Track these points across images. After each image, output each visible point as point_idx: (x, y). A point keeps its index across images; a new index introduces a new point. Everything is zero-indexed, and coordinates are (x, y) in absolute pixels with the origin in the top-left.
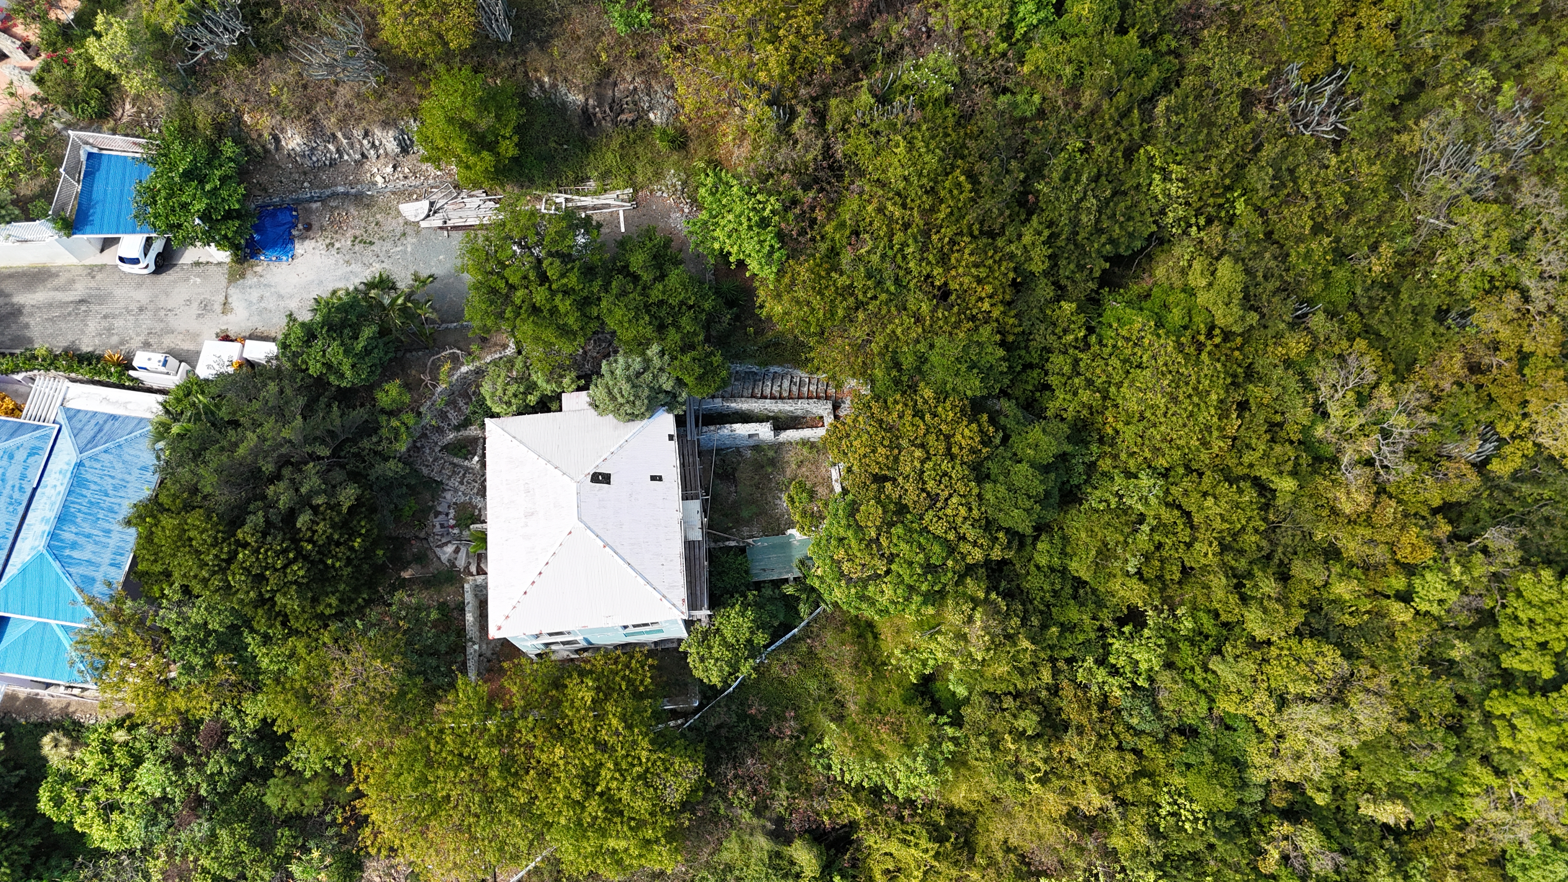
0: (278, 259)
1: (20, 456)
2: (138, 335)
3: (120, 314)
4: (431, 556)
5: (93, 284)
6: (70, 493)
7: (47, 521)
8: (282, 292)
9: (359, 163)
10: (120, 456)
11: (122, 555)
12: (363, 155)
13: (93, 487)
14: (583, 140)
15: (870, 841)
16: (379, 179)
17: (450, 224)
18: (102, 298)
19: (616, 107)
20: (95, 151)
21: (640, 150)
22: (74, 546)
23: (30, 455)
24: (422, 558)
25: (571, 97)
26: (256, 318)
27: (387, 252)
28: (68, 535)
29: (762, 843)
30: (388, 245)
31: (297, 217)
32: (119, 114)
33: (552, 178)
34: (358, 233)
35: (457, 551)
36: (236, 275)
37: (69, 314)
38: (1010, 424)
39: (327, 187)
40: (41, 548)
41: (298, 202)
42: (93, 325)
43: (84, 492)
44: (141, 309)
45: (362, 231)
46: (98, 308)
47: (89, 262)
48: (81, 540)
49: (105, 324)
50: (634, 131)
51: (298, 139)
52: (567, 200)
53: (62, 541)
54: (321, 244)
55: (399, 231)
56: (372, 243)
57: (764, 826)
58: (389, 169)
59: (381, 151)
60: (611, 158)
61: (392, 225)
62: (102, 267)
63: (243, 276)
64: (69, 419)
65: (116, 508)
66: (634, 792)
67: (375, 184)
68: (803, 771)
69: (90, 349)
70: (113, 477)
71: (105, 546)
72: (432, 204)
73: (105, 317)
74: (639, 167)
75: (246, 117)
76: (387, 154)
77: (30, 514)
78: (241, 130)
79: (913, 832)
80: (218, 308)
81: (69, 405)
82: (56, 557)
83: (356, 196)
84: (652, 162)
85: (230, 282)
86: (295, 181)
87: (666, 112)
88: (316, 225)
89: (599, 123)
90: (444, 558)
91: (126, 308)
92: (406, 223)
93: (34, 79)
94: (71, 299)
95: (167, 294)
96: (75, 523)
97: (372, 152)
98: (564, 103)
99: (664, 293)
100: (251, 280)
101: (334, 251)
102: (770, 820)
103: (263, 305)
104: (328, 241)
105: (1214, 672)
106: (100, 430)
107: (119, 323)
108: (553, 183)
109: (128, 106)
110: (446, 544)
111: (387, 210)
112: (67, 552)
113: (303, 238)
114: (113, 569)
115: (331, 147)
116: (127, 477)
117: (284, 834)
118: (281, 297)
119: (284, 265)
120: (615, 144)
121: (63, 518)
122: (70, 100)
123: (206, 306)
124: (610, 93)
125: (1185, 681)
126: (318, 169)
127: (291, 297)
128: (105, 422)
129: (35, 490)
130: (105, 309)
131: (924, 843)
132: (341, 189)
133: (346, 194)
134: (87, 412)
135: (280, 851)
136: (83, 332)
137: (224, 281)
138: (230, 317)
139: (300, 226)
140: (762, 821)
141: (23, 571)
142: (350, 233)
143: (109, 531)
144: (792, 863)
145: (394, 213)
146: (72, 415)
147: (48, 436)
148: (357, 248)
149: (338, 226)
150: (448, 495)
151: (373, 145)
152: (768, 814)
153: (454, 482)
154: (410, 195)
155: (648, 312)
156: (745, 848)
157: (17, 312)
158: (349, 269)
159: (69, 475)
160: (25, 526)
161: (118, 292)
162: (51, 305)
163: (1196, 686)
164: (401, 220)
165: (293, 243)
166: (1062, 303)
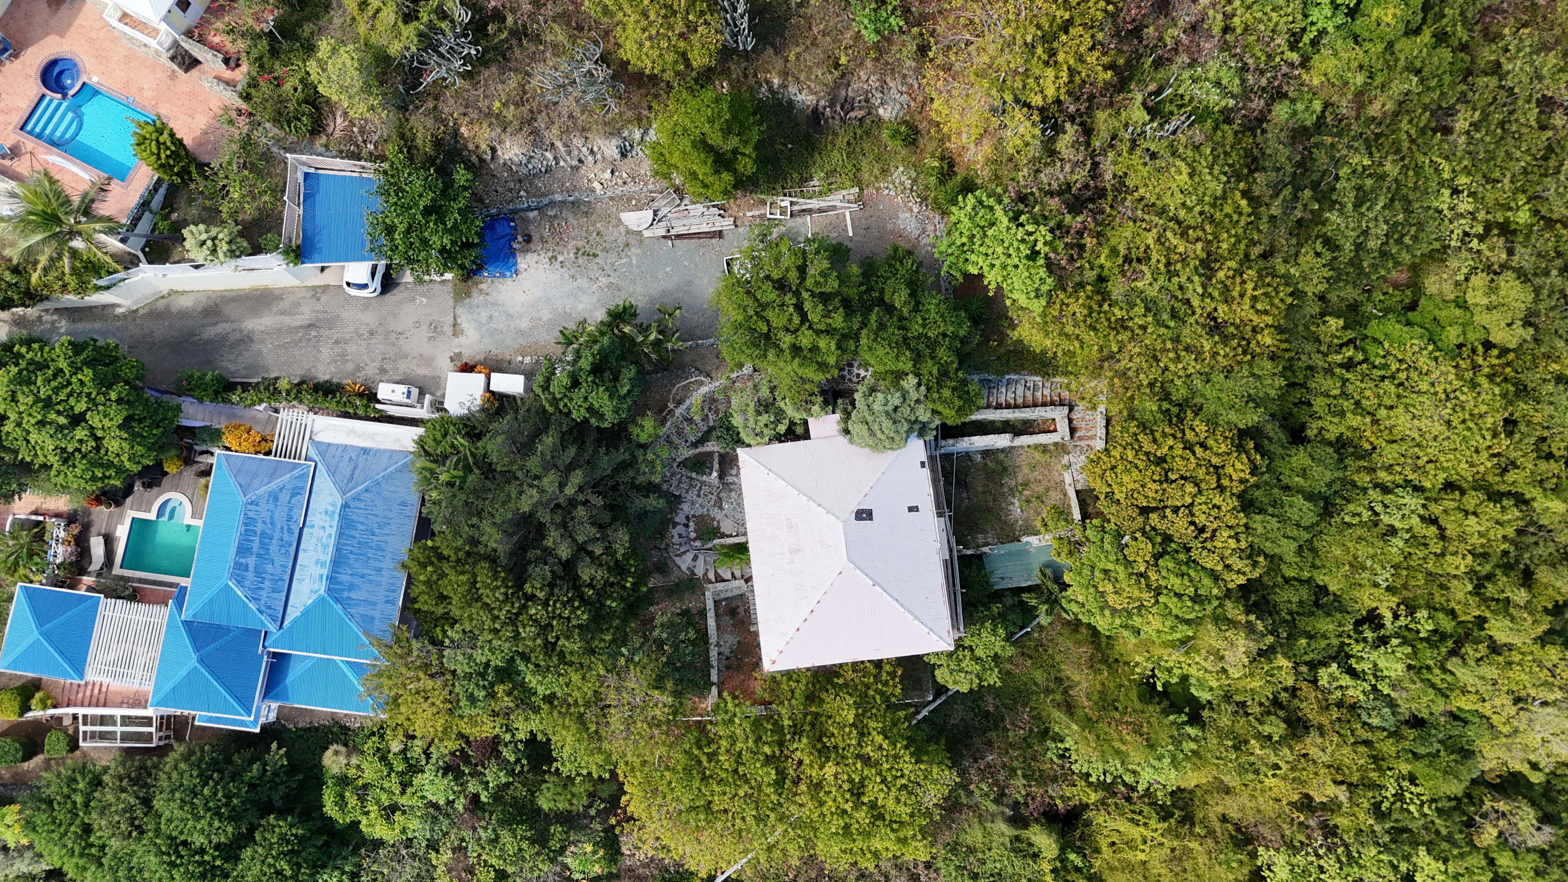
0: (503, 276)
1: (284, 497)
2: (373, 361)
3: (352, 339)
4: (671, 565)
5: (319, 307)
6: (340, 535)
7: (323, 564)
8: (511, 311)
9: (575, 169)
10: (379, 493)
11: (394, 591)
12: (580, 161)
13: (360, 527)
14: (808, 138)
15: (1101, 820)
16: (596, 185)
17: (673, 232)
18: (331, 322)
19: (848, 105)
20: (312, 171)
21: (866, 146)
22: (351, 587)
23: (293, 495)
24: (662, 568)
25: (800, 97)
26: (488, 340)
27: (612, 264)
28: (344, 578)
29: (1003, 829)
30: (612, 257)
31: (515, 228)
32: (330, 129)
33: (777, 182)
34: (580, 244)
35: (695, 558)
36: (461, 294)
37: (300, 340)
38: (1273, 448)
39: (544, 195)
40: (322, 592)
41: (515, 212)
42: (326, 352)
43: (353, 533)
44: (372, 333)
45: (584, 242)
46: (328, 332)
47: (310, 283)
48: (357, 581)
49: (338, 350)
50: (861, 126)
51: (516, 150)
52: (792, 203)
53: (340, 583)
54: (544, 258)
55: (622, 240)
56: (595, 255)
57: (1003, 813)
58: (607, 175)
59: (599, 156)
60: (837, 157)
61: (613, 234)
62: (326, 288)
63: (468, 295)
64: (322, 454)
65: (383, 545)
66: (898, 801)
67: (593, 191)
68: (1034, 758)
69: (327, 377)
70: (376, 516)
71: (379, 584)
72: (655, 213)
73: (337, 342)
74: (864, 164)
75: (463, 130)
76: (604, 158)
77: (301, 555)
78: (457, 142)
79: (1140, 813)
80: (449, 330)
81: (317, 438)
82: (337, 600)
83: (573, 203)
84: (878, 159)
85: (456, 301)
86: (510, 190)
87: (898, 106)
88: (536, 237)
89: (826, 121)
90: (684, 567)
91: (357, 332)
92: (628, 232)
93: (241, 96)
94: (299, 323)
95: (395, 316)
96: (349, 566)
97: (590, 158)
98: (791, 102)
99: (924, 326)
100: (477, 299)
101: (558, 266)
102: (1008, 806)
103: (493, 325)
104: (550, 254)
105: (1452, 673)
106: (355, 468)
107: (351, 348)
108: (778, 187)
109: (339, 120)
110: (685, 553)
111: (607, 218)
112: (346, 594)
113: (525, 251)
114: (388, 606)
115: (549, 155)
116: (391, 515)
117: (556, 830)
118: (510, 316)
119: (509, 281)
120: (842, 142)
121: (338, 562)
122: (281, 117)
123: (436, 329)
124: (843, 93)
125: (1422, 680)
126: (533, 176)
127: (521, 316)
128: (358, 456)
129: (301, 529)
130: (335, 334)
131: (1153, 824)
132: (558, 197)
133: (564, 202)
134: (338, 446)
135: (554, 844)
136: (317, 359)
137: (451, 302)
138: (462, 339)
139: (520, 238)
140: (1001, 808)
141: (306, 613)
142: (572, 244)
143: (379, 570)
144: (1031, 845)
145: (614, 221)
146: (324, 448)
147: (306, 475)
148: (580, 261)
149: (559, 237)
150: (685, 507)
151: (592, 152)
152: (1005, 800)
153: (692, 495)
154: (629, 200)
155: (908, 347)
156: (987, 833)
157: (247, 339)
158: (576, 284)
159: (337, 517)
160: (298, 567)
161: (346, 315)
162: (279, 330)
163: (1433, 686)
164: (622, 230)
165: (514, 256)
166: (1327, 318)
